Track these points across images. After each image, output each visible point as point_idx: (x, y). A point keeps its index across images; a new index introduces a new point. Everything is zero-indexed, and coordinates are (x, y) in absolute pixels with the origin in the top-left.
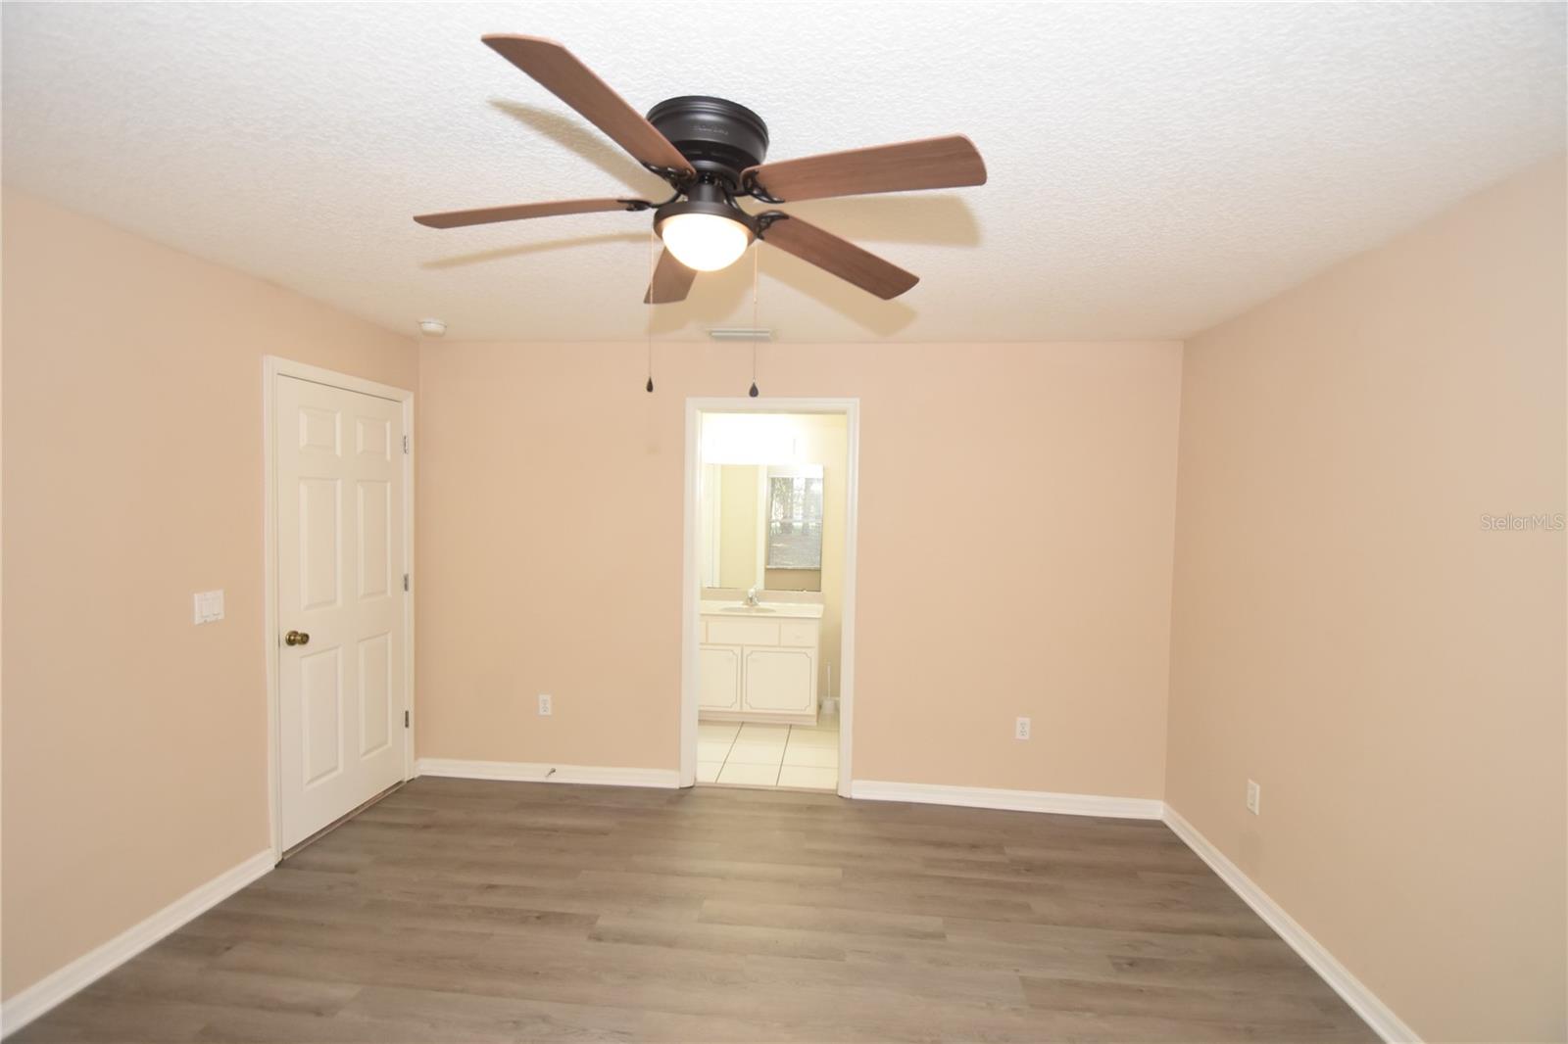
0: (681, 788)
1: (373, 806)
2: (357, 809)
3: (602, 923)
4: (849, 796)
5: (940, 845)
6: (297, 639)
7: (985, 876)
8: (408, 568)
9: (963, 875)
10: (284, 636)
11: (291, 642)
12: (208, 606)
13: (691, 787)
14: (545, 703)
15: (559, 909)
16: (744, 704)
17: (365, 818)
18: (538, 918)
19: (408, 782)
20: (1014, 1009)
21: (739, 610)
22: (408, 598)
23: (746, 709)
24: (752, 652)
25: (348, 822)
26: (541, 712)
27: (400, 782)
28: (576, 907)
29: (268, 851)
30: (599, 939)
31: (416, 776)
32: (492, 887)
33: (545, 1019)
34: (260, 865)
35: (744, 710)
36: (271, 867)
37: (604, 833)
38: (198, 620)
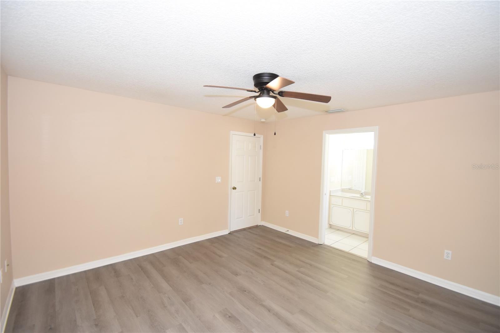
0: (318, 244)
1: (250, 228)
2: (247, 228)
3: (275, 263)
4: (371, 261)
5: (392, 284)
6: (234, 188)
7: (400, 297)
8: (261, 176)
9: (391, 293)
10: (232, 188)
11: (233, 189)
12: (219, 180)
13: (321, 244)
14: (287, 213)
15: (269, 257)
16: (353, 227)
17: (248, 230)
18: (264, 257)
19: (259, 226)
20: (369, 327)
21: (358, 197)
22: (261, 183)
23: (354, 229)
24: (357, 211)
25: (244, 230)
26: (286, 215)
27: (257, 225)
28: (272, 258)
29: (227, 230)
30: (272, 265)
31: (261, 225)
32: (260, 249)
33: (252, 273)
34: (226, 232)
35: (353, 230)
36: (228, 233)
37: (291, 247)
38: (216, 182)
